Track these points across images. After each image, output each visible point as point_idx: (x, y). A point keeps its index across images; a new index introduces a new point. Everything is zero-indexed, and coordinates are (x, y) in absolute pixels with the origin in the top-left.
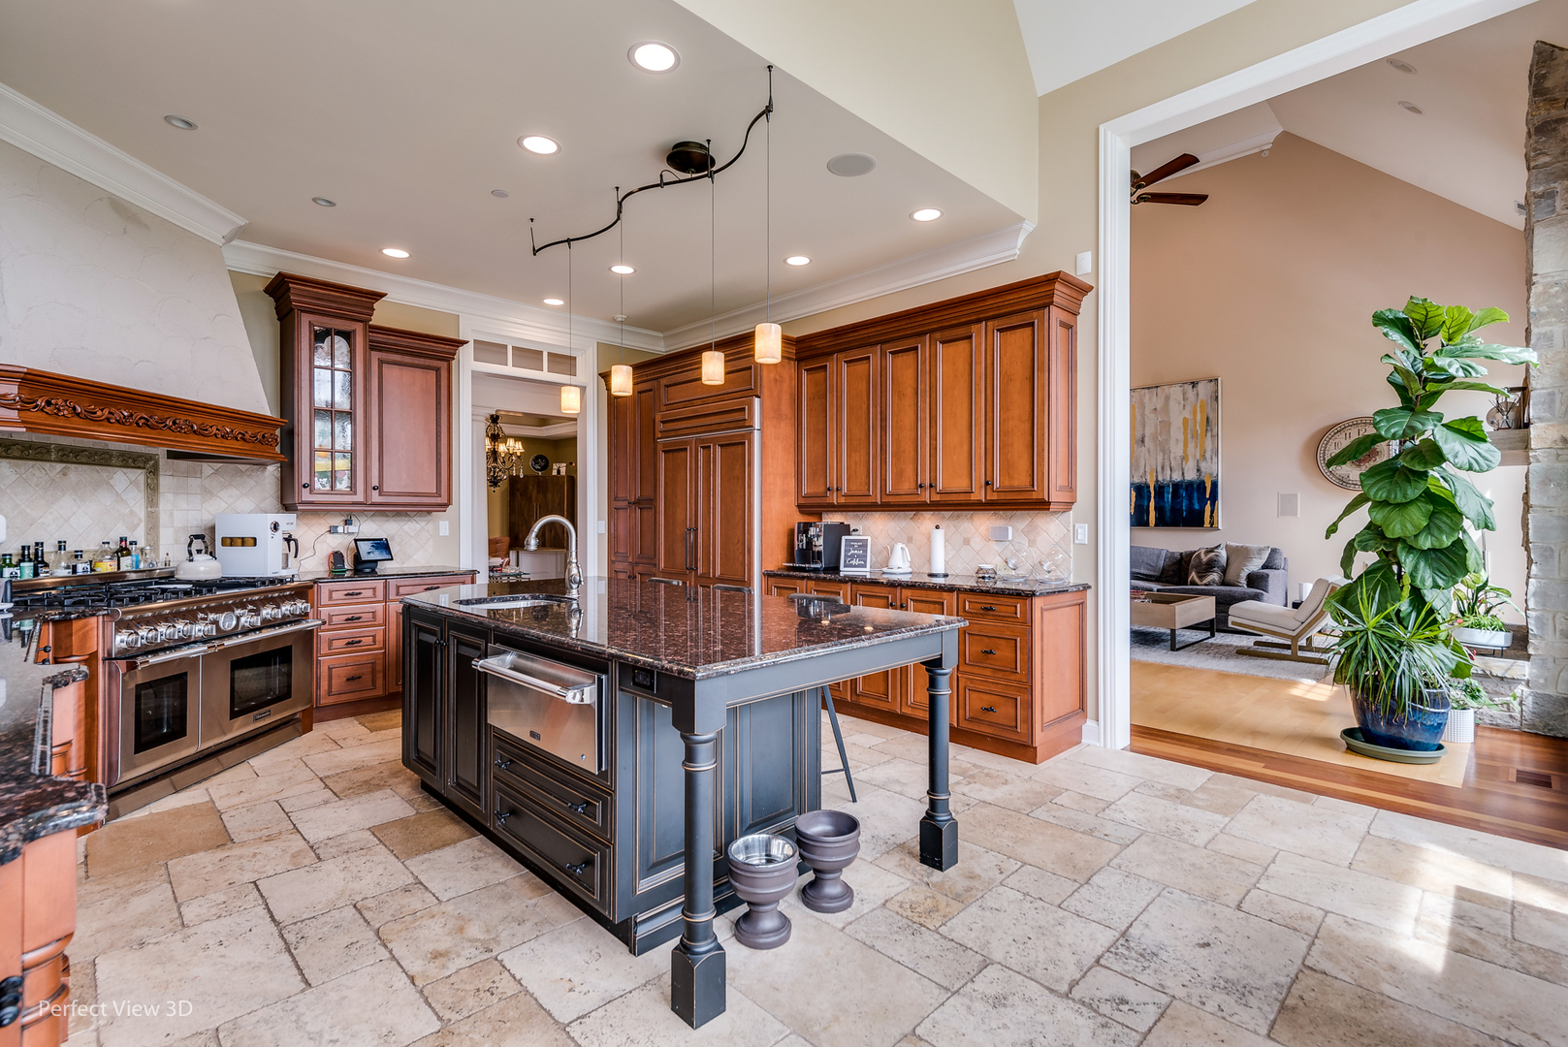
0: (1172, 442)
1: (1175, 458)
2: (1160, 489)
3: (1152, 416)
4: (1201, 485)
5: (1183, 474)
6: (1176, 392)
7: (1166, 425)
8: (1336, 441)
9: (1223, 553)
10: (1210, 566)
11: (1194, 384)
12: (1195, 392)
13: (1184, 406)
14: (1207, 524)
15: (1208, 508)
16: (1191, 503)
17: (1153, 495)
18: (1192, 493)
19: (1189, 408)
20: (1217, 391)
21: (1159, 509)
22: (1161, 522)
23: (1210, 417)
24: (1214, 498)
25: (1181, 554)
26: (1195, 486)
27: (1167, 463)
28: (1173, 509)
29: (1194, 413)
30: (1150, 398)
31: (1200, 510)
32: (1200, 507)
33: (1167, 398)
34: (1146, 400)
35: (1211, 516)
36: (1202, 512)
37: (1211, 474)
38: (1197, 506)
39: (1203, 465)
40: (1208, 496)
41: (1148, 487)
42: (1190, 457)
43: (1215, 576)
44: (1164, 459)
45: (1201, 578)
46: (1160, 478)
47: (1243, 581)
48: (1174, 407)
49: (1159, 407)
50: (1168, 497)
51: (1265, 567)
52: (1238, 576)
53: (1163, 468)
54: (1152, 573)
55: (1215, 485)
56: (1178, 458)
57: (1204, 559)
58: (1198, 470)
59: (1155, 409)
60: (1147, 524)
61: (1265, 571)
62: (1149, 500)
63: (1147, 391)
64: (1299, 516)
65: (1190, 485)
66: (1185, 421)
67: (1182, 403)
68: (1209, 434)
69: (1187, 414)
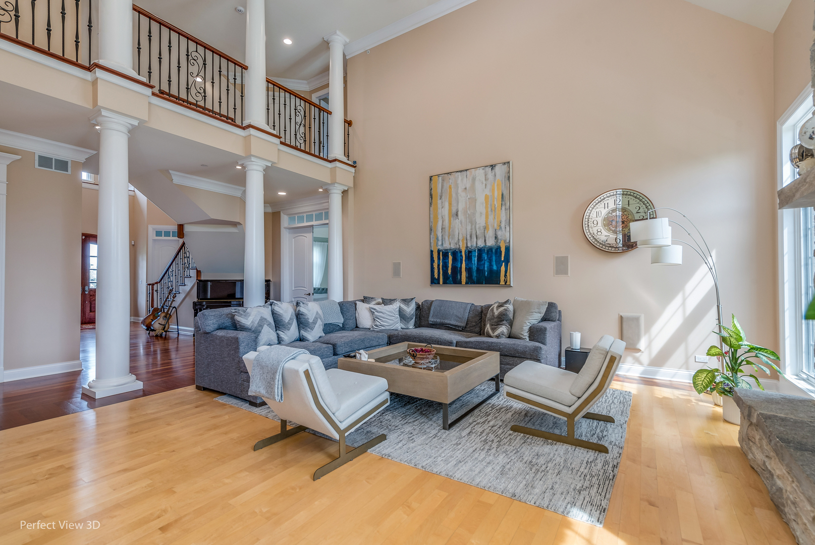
0: (478, 215)
1: (479, 228)
2: (469, 253)
3: (463, 194)
4: (498, 250)
5: (485, 241)
6: (480, 173)
7: (473, 201)
8: (598, 210)
9: (510, 307)
10: (501, 319)
11: (493, 167)
12: (493, 173)
13: (486, 185)
14: (502, 282)
15: (503, 268)
16: (491, 265)
17: (464, 259)
18: (491, 257)
19: (489, 186)
20: (509, 172)
21: (469, 270)
22: (471, 281)
23: (505, 194)
24: (507, 260)
25: (482, 307)
26: (494, 251)
27: (474, 233)
28: (478, 270)
29: (492, 190)
30: (462, 180)
31: (497, 271)
32: (497, 268)
33: (474, 179)
34: (459, 181)
35: (505, 275)
36: (499, 272)
37: (505, 241)
38: (495, 268)
39: (499, 233)
40: (503, 259)
41: (461, 252)
42: (490, 227)
43: (503, 329)
44: (472, 229)
45: (494, 330)
46: (469, 245)
47: (526, 334)
48: (479, 186)
49: (468, 186)
50: (475, 260)
51: (544, 319)
52: (522, 329)
53: (471, 236)
54: (459, 324)
55: (508, 249)
56: (482, 228)
57: (496, 313)
58: (496, 238)
59: (466, 188)
60: (460, 283)
61: (544, 324)
62: (461, 263)
63: (459, 173)
64: (569, 275)
65: (490, 250)
66: (487, 197)
67: (484, 182)
68: (503, 208)
69: (487, 192)
